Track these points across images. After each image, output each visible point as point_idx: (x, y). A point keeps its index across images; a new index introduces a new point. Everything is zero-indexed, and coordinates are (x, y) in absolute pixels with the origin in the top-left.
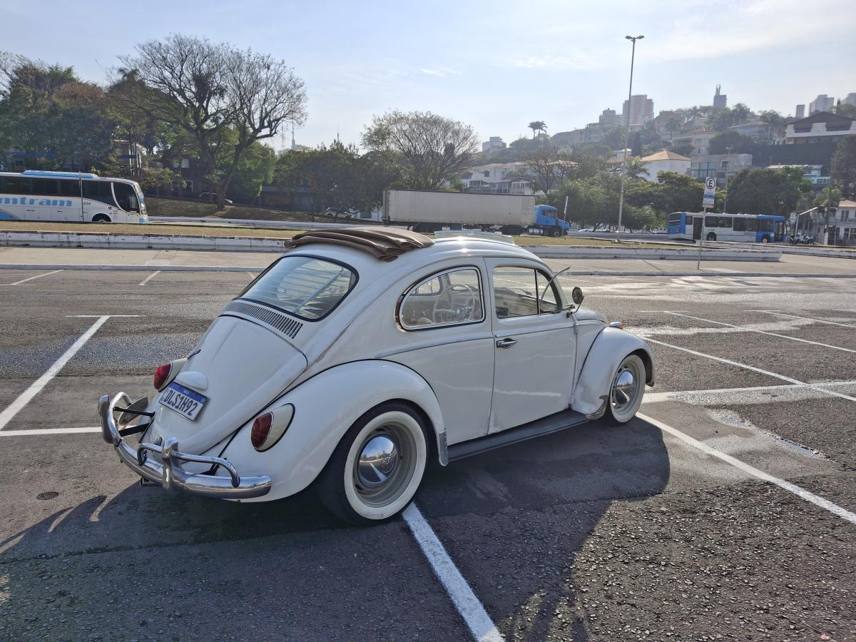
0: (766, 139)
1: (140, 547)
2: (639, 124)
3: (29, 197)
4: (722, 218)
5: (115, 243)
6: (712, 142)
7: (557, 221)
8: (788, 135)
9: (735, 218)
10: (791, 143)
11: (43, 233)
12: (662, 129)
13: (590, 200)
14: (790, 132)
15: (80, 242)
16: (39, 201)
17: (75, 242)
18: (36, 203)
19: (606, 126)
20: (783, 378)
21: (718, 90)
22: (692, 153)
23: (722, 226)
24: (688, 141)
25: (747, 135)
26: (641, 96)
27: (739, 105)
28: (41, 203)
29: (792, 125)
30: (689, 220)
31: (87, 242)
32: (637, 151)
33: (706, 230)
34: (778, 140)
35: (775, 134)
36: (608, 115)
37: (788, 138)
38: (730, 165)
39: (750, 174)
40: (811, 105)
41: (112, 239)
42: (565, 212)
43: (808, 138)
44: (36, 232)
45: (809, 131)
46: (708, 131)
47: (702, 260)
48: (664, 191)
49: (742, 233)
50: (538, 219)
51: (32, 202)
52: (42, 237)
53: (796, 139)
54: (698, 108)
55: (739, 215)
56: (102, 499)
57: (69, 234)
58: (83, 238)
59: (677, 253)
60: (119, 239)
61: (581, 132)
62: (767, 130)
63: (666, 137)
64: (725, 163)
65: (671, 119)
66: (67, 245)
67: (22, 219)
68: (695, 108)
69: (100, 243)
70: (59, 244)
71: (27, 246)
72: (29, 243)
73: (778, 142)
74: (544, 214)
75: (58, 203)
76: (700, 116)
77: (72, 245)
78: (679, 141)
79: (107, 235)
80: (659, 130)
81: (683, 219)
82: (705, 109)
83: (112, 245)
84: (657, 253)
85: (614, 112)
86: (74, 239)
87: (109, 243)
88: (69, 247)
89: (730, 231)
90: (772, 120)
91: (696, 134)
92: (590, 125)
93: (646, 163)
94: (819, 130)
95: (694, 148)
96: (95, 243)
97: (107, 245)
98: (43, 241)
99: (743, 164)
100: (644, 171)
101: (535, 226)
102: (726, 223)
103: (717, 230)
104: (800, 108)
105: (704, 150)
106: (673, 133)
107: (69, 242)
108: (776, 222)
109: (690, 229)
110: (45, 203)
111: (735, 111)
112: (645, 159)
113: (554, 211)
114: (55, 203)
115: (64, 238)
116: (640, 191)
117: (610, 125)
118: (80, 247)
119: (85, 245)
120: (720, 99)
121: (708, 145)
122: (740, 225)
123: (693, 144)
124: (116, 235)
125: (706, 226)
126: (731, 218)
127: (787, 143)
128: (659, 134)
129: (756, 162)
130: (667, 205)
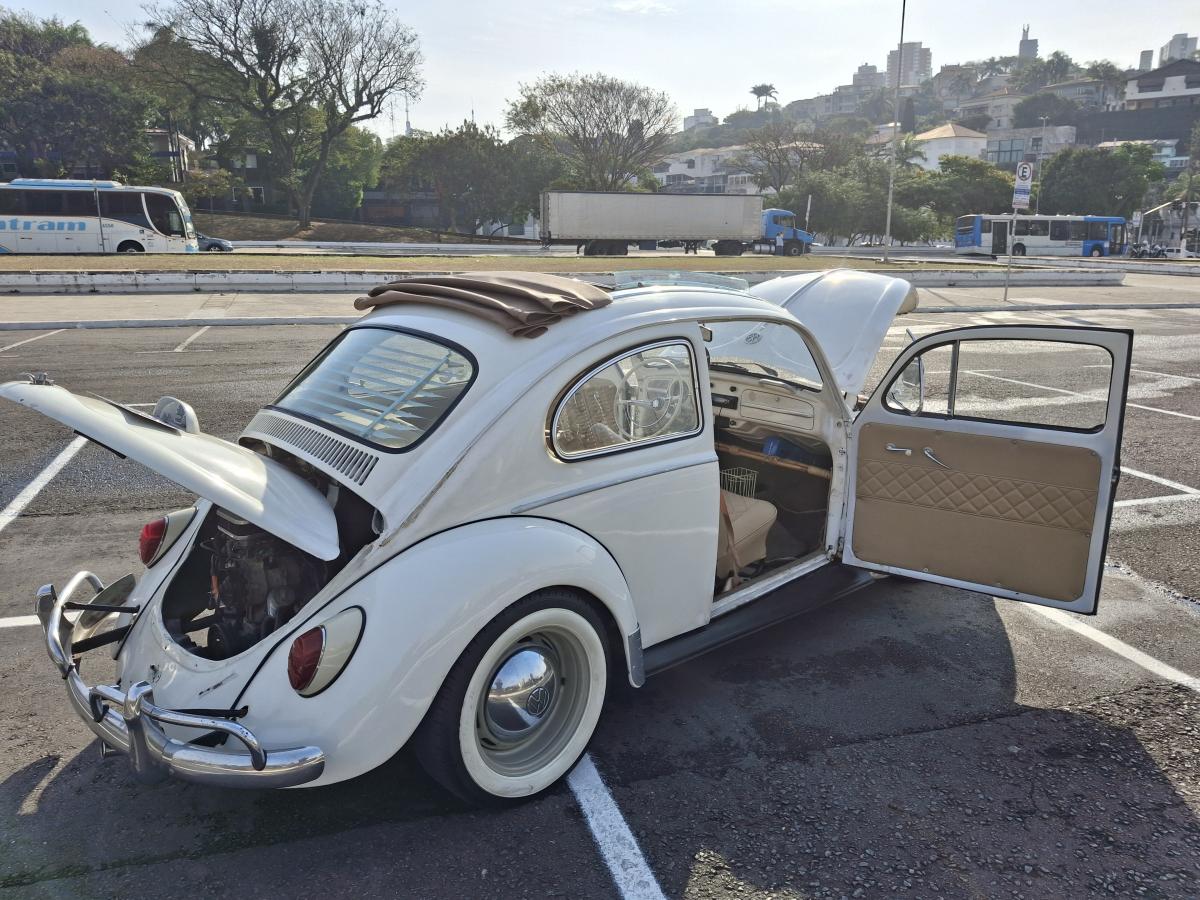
0: (1096, 103)
1: (104, 867)
2: (912, 83)
3: (22, 219)
4: (1033, 222)
5: (145, 285)
6: (1018, 109)
7: (795, 232)
8: (1129, 97)
9: (1054, 222)
10: (1133, 108)
11: (38, 273)
12: (944, 92)
13: (842, 199)
14: (1132, 92)
15: (92, 285)
16: (38, 224)
17: (87, 286)
18: (34, 227)
19: (863, 89)
20: (1165, 482)
21: (1026, 33)
22: (988, 127)
23: (1034, 233)
24: (982, 109)
25: (1069, 98)
26: (914, 44)
27: (1056, 54)
28: (41, 227)
29: (1136, 82)
30: (986, 227)
31: (105, 286)
32: (909, 126)
33: (1011, 239)
34: (1113, 104)
35: (1110, 96)
36: (866, 73)
37: (1128, 101)
38: (1044, 143)
39: (1074, 155)
40: (1162, 49)
41: (141, 279)
42: (807, 219)
43: (1157, 101)
44: (28, 273)
45: (1161, 90)
46: (1012, 93)
47: (1010, 286)
48: (951, 184)
49: (1063, 243)
50: (767, 231)
51: (27, 226)
52: (38, 279)
53: (1140, 102)
54: (997, 59)
55: (1058, 217)
56: (52, 760)
57: (76, 273)
58: (98, 279)
59: (973, 277)
60: (151, 278)
61: (827, 99)
62: (1098, 89)
63: (950, 104)
64: (1037, 141)
65: (959, 76)
66: (75, 290)
67: (14, 251)
68: (992, 60)
69: (123, 285)
70: (63, 289)
71: (15, 293)
72: (18, 289)
73: (1114, 107)
74: (776, 223)
75: (66, 226)
76: (1000, 72)
77: (83, 289)
78: (970, 110)
79: (132, 273)
80: (940, 93)
81: (978, 224)
82: (1006, 61)
83: (141, 288)
84: (943, 277)
85: (874, 68)
86: (84, 280)
87: (137, 285)
88: (79, 293)
89: (1045, 240)
90: (1105, 74)
91: (994, 98)
92: (840, 88)
93: (921, 142)
94: (1175, 87)
95: (990, 119)
96: (116, 285)
97: (133, 289)
98: (39, 286)
99: (1062, 141)
100: (920, 154)
101: (764, 241)
102: (1041, 228)
103: (1028, 240)
104: (1146, 56)
105: (1005, 122)
106: (961, 97)
107: (78, 286)
108: (1113, 225)
109: (987, 239)
110: (46, 227)
111: (1050, 62)
112: (919, 137)
113: (791, 218)
114: (61, 226)
115: (70, 280)
116: (915, 185)
117: (869, 88)
118: (94, 292)
119: (101, 289)
120: (1029, 45)
121: (1011, 113)
122: (1060, 232)
123: (989, 113)
124: (145, 273)
125: (1012, 234)
126: (1046, 222)
127: (1126, 108)
128: (941, 99)
129: (1081, 137)
130: (954, 205)
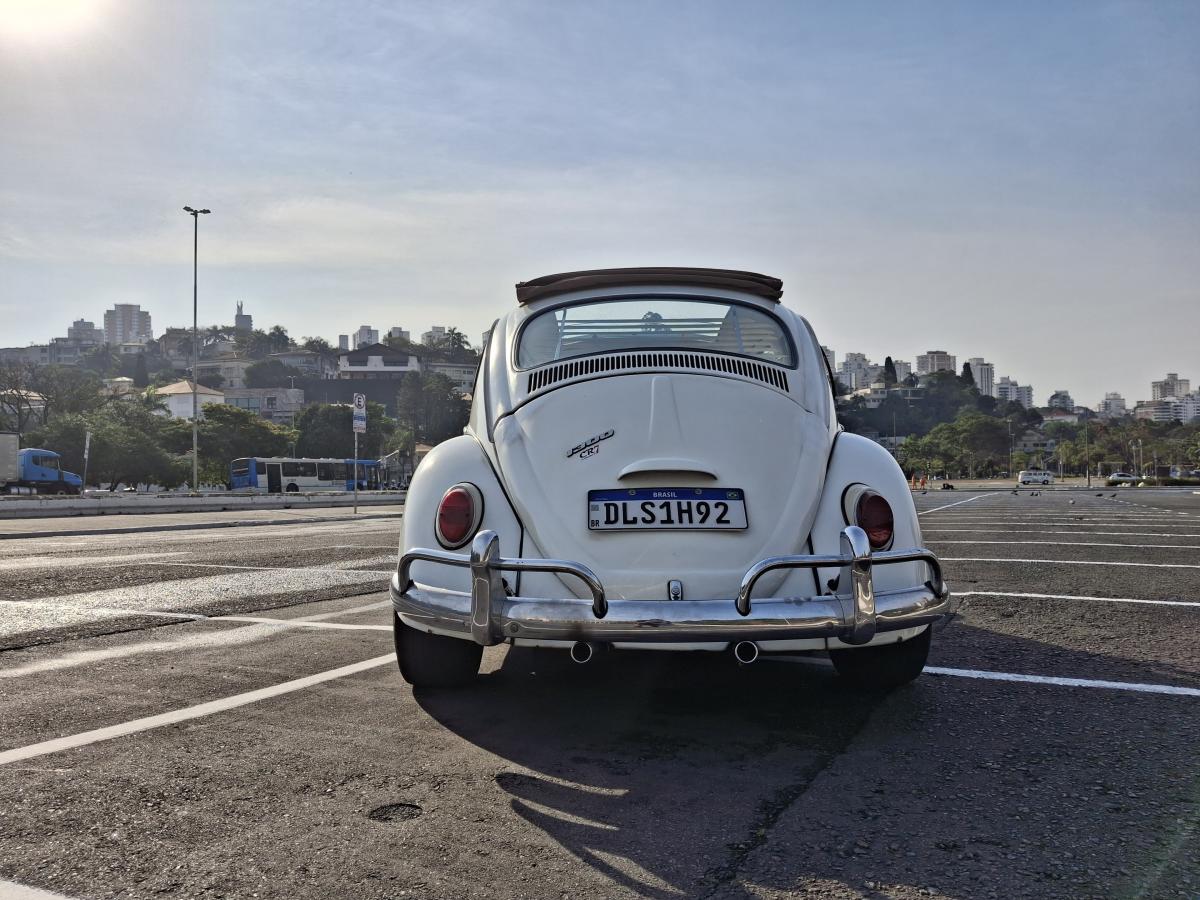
0: (316, 371)
2: (135, 342)
4: (303, 464)
6: (248, 371)
7: (60, 475)
8: (342, 368)
9: (320, 464)
10: (347, 377)
12: (172, 352)
13: (105, 443)
14: (344, 365)
19: (84, 342)
21: (240, 309)
22: (222, 386)
23: (304, 474)
24: (214, 369)
25: (293, 366)
26: (131, 306)
27: (277, 328)
29: (346, 357)
30: (261, 469)
32: (141, 382)
33: (285, 481)
34: (331, 373)
35: (327, 367)
36: (81, 328)
37: (343, 372)
38: (278, 403)
39: (321, 410)
40: (354, 336)
42: (86, 456)
43: (365, 373)
45: (366, 365)
46: (240, 357)
48: (215, 430)
49: (329, 482)
50: (25, 472)
53: (352, 373)
54: (219, 328)
55: (322, 460)
59: (306, 500)
61: (43, 349)
62: (316, 359)
63: (179, 364)
64: (271, 401)
65: (182, 340)
68: (215, 328)
73: (332, 376)
74: (37, 464)
76: (224, 339)
78: (202, 370)
80: (168, 354)
81: (253, 466)
82: (228, 330)
84: (280, 501)
85: (91, 324)
89: (314, 480)
90: (317, 347)
91: (225, 360)
92: (57, 339)
93: (163, 396)
94: (376, 364)
95: (223, 379)
99: (293, 401)
100: (163, 407)
101: (22, 483)
102: (309, 470)
103: (299, 480)
104: (343, 339)
105: (238, 382)
106: (190, 358)
108: (368, 467)
109: (263, 479)
111: (272, 334)
112: (161, 391)
113: (56, 458)
116: (182, 431)
117: (91, 342)
120: (243, 319)
121: (244, 376)
122: (327, 474)
123: (221, 373)
125: (285, 475)
126: (314, 464)
127: (342, 377)
128: (168, 359)
129: (308, 398)
130: (222, 450)
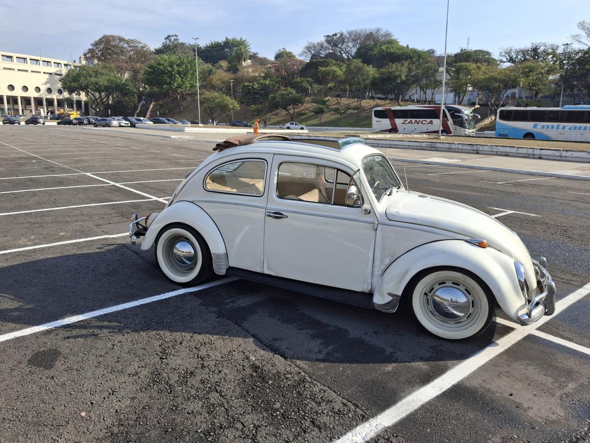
3: (562, 124)
5: (566, 157)
11: (518, 148)
15: (540, 155)
16: (569, 127)
17: (538, 155)
18: (567, 128)
31: (546, 155)
41: (564, 154)
44: (514, 147)
51: (564, 128)
52: (517, 150)
57: (534, 148)
58: (543, 152)
60: (569, 154)
66: (532, 156)
69: (554, 156)
70: (527, 155)
71: (507, 155)
77: (536, 156)
79: (560, 150)
83: (563, 158)
86: (537, 152)
87: (561, 157)
88: (534, 158)
96: (551, 156)
97: (559, 158)
98: (517, 153)
107: (534, 155)
110: (573, 129)
114: (580, 128)
115: (531, 151)
118: (540, 158)
124: (567, 151)
